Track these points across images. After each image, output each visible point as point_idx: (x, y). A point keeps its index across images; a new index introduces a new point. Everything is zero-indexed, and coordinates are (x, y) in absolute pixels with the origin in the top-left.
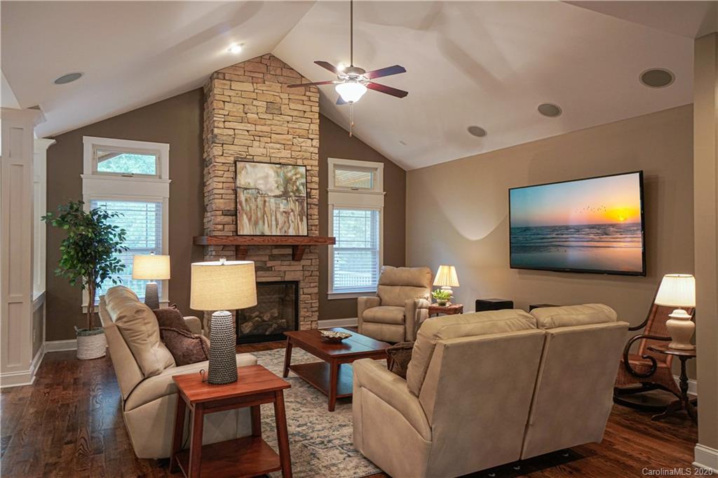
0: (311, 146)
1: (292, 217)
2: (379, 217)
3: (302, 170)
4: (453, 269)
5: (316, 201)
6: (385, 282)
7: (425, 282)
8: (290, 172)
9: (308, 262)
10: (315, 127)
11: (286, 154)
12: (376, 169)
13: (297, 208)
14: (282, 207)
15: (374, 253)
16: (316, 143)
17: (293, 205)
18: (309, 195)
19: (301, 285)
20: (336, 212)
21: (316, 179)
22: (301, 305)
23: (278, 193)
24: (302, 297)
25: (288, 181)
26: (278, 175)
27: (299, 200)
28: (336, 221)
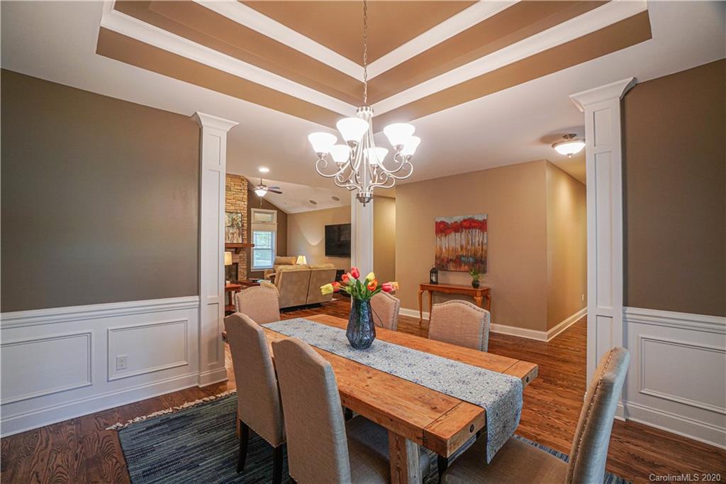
0: (244, 204)
1: (235, 235)
2: (275, 235)
3: (240, 215)
4: (304, 257)
5: (246, 228)
6: (277, 263)
7: (293, 263)
8: (234, 216)
9: (243, 254)
10: (246, 196)
11: (233, 208)
12: (273, 213)
13: (238, 232)
14: (231, 231)
15: (272, 251)
16: (246, 203)
17: (235, 230)
18: (243, 226)
19: (239, 264)
20: (254, 233)
21: (246, 219)
22: (239, 273)
23: (229, 225)
24: (239, 270)
25: (233, 220)
26: (229, 217)
27: (238, 228)
28: (254, 236)
